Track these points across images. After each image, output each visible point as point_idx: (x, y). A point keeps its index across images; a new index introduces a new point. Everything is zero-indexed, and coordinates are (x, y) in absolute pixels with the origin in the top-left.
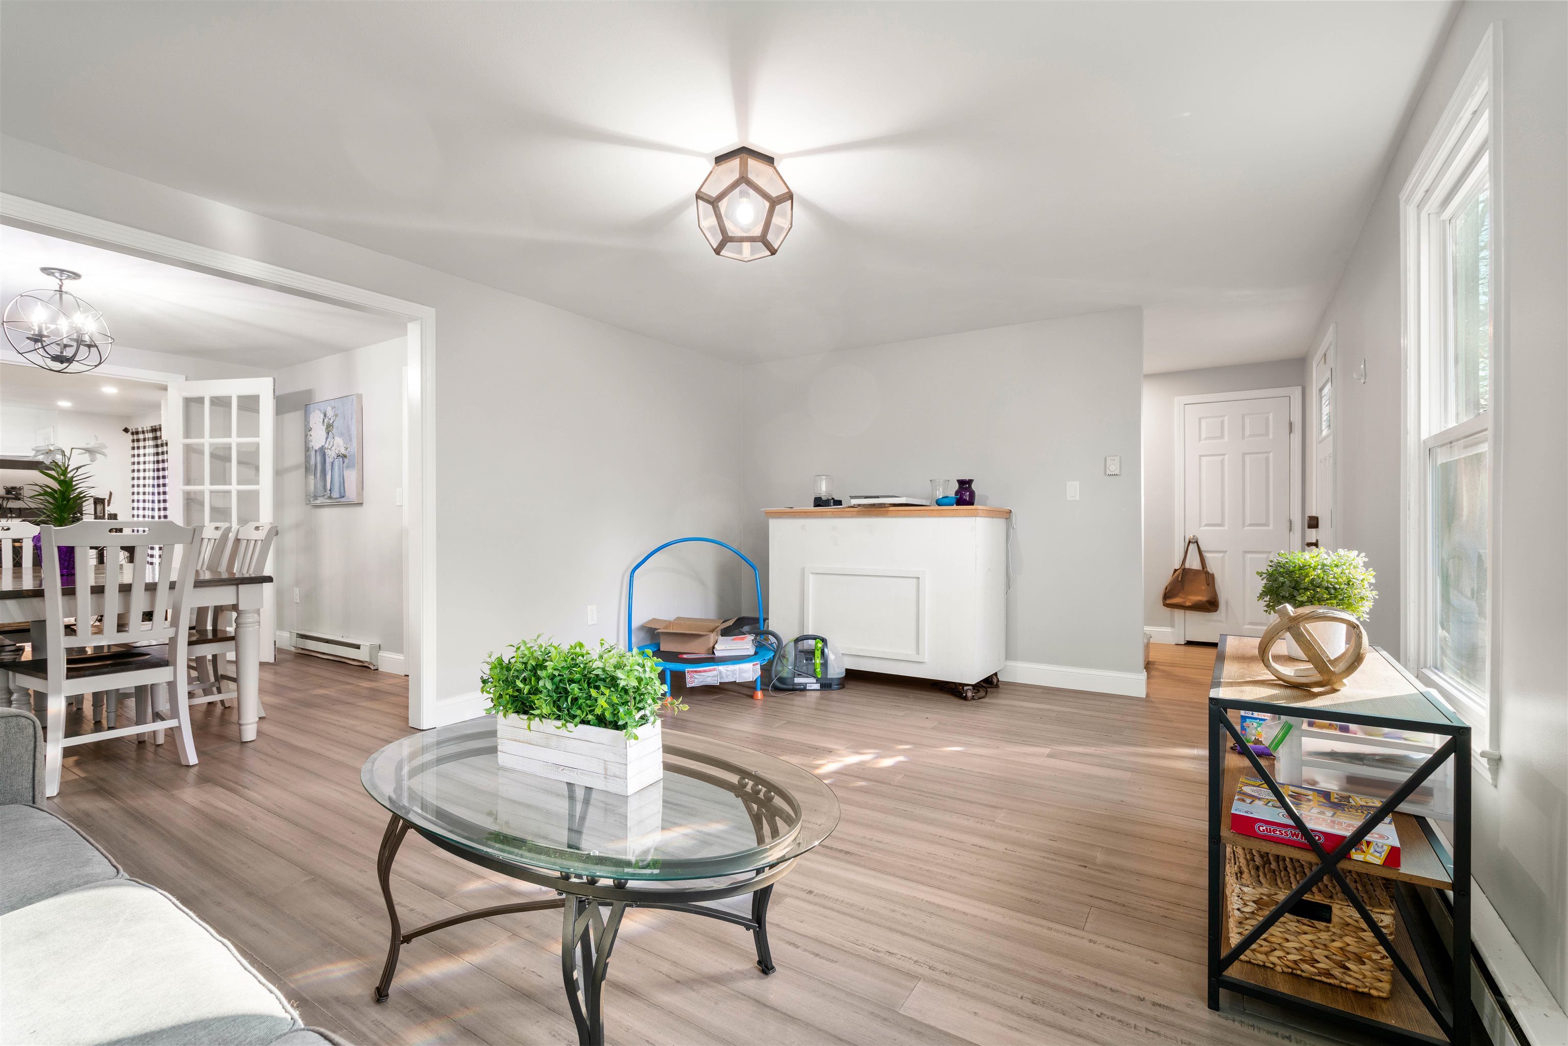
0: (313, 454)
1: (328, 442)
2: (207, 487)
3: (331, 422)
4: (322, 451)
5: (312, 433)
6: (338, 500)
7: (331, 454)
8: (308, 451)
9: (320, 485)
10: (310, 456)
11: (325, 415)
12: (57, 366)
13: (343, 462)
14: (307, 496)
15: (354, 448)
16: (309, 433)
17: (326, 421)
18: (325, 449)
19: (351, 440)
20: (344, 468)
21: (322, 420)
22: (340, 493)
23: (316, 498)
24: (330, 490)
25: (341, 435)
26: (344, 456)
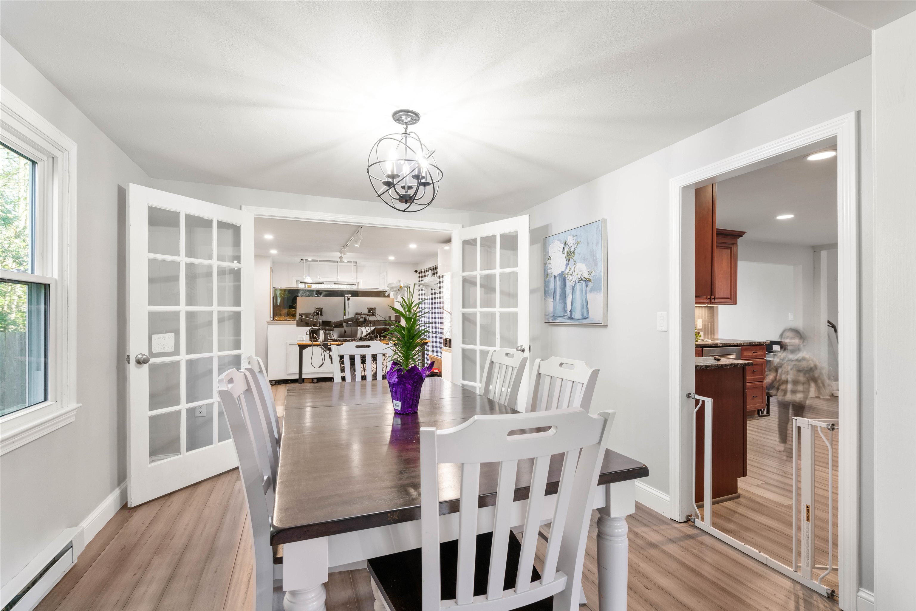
0: (552, 279)
1: (568, 268)
2: (478, 310)
3: (572, 249)
4: (563, 277)
5: (551, 261)
6: (580, 321)
7: (571, 279)
8: (547, 277)
9: (559, 307)
10: (549, 282)
11: (565, 244)
12: (403, 206)
13: (587, 286)
14: (545, 315)
15: (599, 272)
16: (548, 262)
17: (566, 249)
18: (565, 274)
19: (596, 264)
20: (588, 291)
21: (561, 249)
22: (582, 315)
23: (555, 317)
24: (571, 311)
25: (585, 260)
26: (587, 280)
